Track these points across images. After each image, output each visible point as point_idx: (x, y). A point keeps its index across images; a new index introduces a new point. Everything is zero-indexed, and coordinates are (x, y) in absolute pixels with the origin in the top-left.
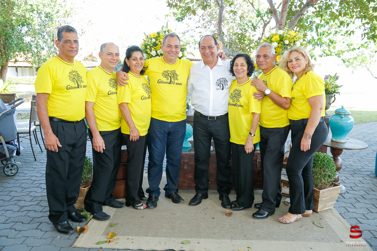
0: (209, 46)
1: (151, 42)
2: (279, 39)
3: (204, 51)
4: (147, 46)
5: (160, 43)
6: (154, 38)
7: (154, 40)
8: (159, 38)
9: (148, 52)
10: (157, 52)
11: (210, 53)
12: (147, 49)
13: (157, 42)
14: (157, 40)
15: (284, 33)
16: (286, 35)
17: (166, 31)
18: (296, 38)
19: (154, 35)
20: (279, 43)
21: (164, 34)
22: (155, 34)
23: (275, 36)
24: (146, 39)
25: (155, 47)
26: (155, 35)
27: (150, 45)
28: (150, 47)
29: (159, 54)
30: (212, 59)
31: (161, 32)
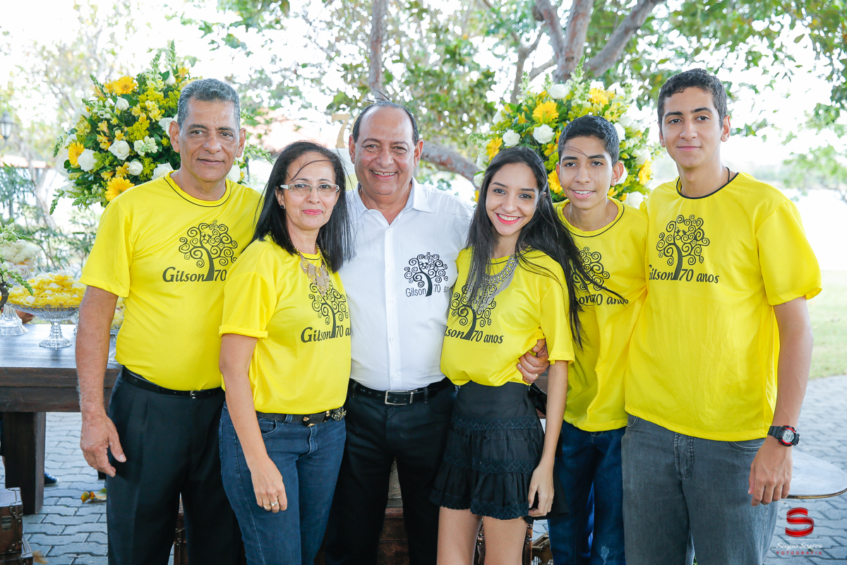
0: (396, 143)
1: (112, 108)
2: (556, 115)
3: (375, 156)
4: (99, 124)
5: (143, 115)
6: (123, 96)
7: (123, 104)
8: (141, 97)
9: (102, 146)
10: (131, 144)
11: (393, 169)
12: (99, 133)
13: (136, 111)
14: (133, 103)
15: (572, 93)
16: (580, 102)
17: (168, 73)
18: (612, 113)
19: (126, 87)
20: (555, 129)
21: (161, 85)
22: (128, 83)
23: (541, 104)
24: (96, 99)
25: (126, 129)
26: (131, 85)
27: (108, 121)
28: (111, 127)
29: (142, 154)
30: (395, 188)
31: (152, 76)
